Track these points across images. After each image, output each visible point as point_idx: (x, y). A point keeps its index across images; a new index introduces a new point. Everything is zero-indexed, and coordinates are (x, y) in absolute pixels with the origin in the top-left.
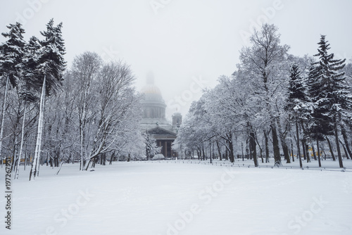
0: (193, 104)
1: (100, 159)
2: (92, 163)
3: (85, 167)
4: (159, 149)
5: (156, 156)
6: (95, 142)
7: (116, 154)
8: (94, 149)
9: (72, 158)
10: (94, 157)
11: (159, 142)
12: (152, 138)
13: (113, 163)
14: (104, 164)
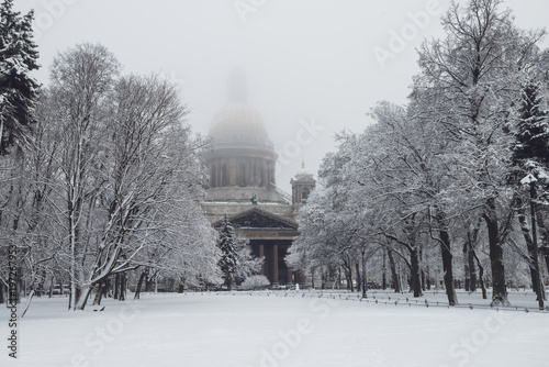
0: (326, 161)
1: (111, 286)
2: (93, 296)
3: (81, 303)
4: (258, 263)
5: (250, 281)
6: (101, 250)
7: (151, 274)
8: (99, 264)
9: (48, 284)
10: (99, 281)
11: (256, 247)
12: (240, 237)
13: (143, 295)
14: (122, 298)
